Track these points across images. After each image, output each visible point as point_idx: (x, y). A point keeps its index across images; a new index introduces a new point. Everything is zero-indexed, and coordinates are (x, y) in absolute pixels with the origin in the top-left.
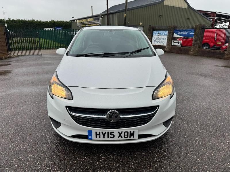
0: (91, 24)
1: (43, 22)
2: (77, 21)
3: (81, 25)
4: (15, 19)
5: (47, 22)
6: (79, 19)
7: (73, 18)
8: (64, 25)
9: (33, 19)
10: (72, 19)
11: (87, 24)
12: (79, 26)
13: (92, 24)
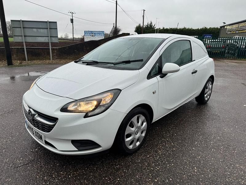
0: (242, 30)
1: (196, 29)
2: (227, 27)
3: (230, 32)
4: (168, 28)
5: (198, 29)
6: (230, 25)
7: (224, 23)
8: (217, 32)
9: (184, 27)
10: (223, 25)
11: (237, 31)
12: (228, 33)
13: (244, 30)
